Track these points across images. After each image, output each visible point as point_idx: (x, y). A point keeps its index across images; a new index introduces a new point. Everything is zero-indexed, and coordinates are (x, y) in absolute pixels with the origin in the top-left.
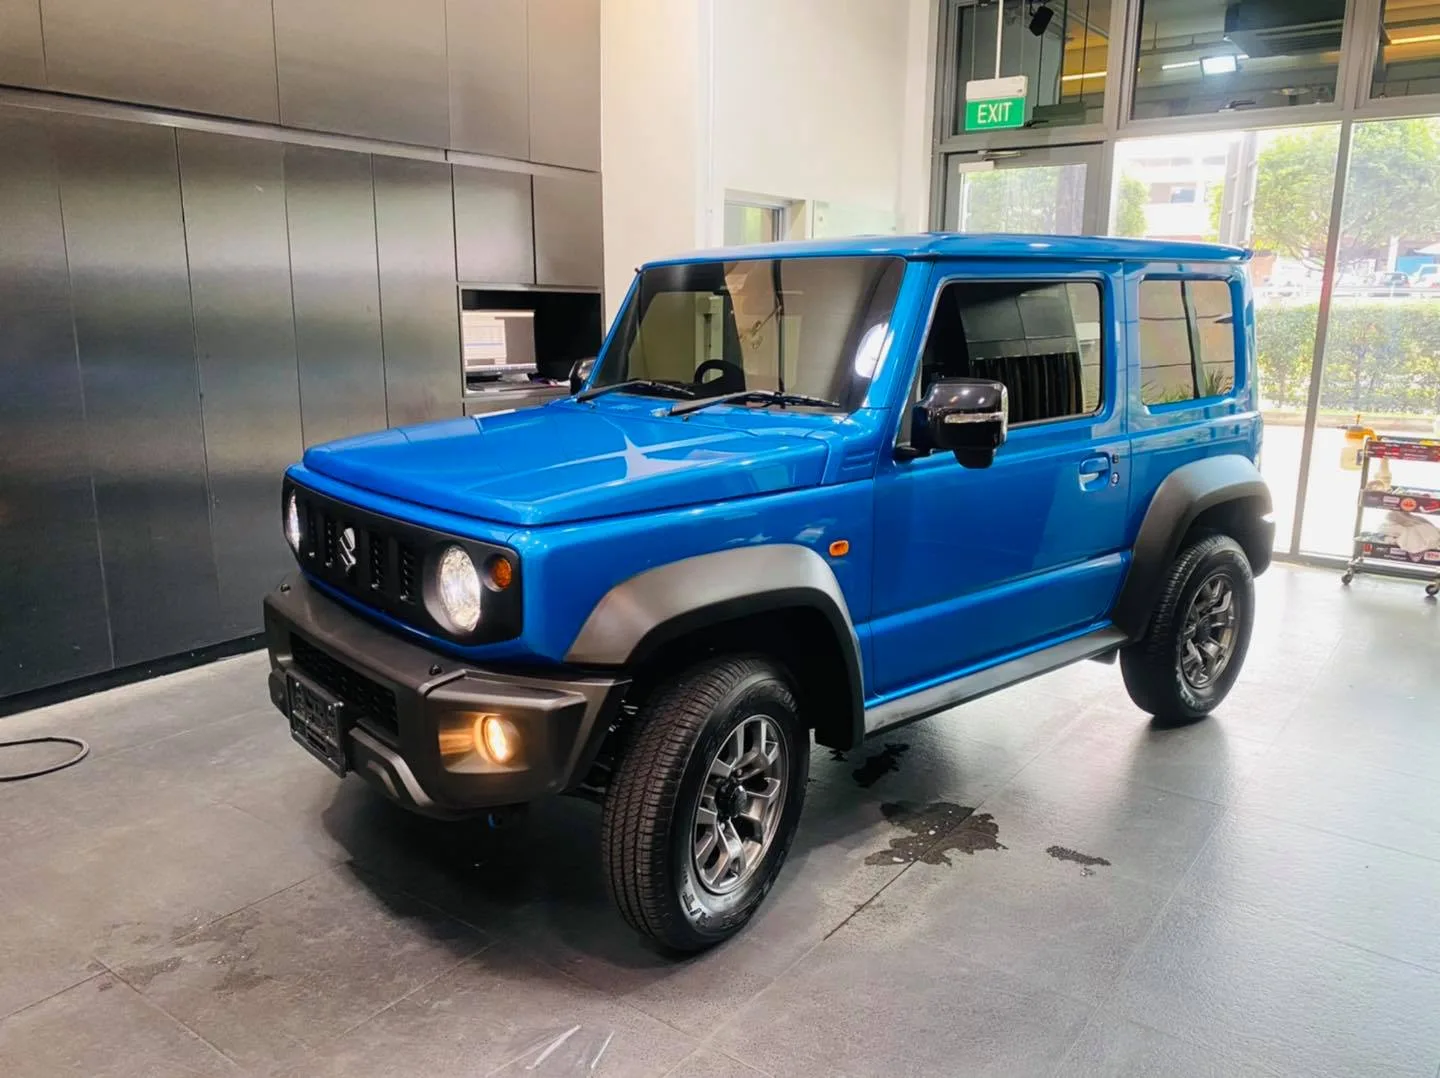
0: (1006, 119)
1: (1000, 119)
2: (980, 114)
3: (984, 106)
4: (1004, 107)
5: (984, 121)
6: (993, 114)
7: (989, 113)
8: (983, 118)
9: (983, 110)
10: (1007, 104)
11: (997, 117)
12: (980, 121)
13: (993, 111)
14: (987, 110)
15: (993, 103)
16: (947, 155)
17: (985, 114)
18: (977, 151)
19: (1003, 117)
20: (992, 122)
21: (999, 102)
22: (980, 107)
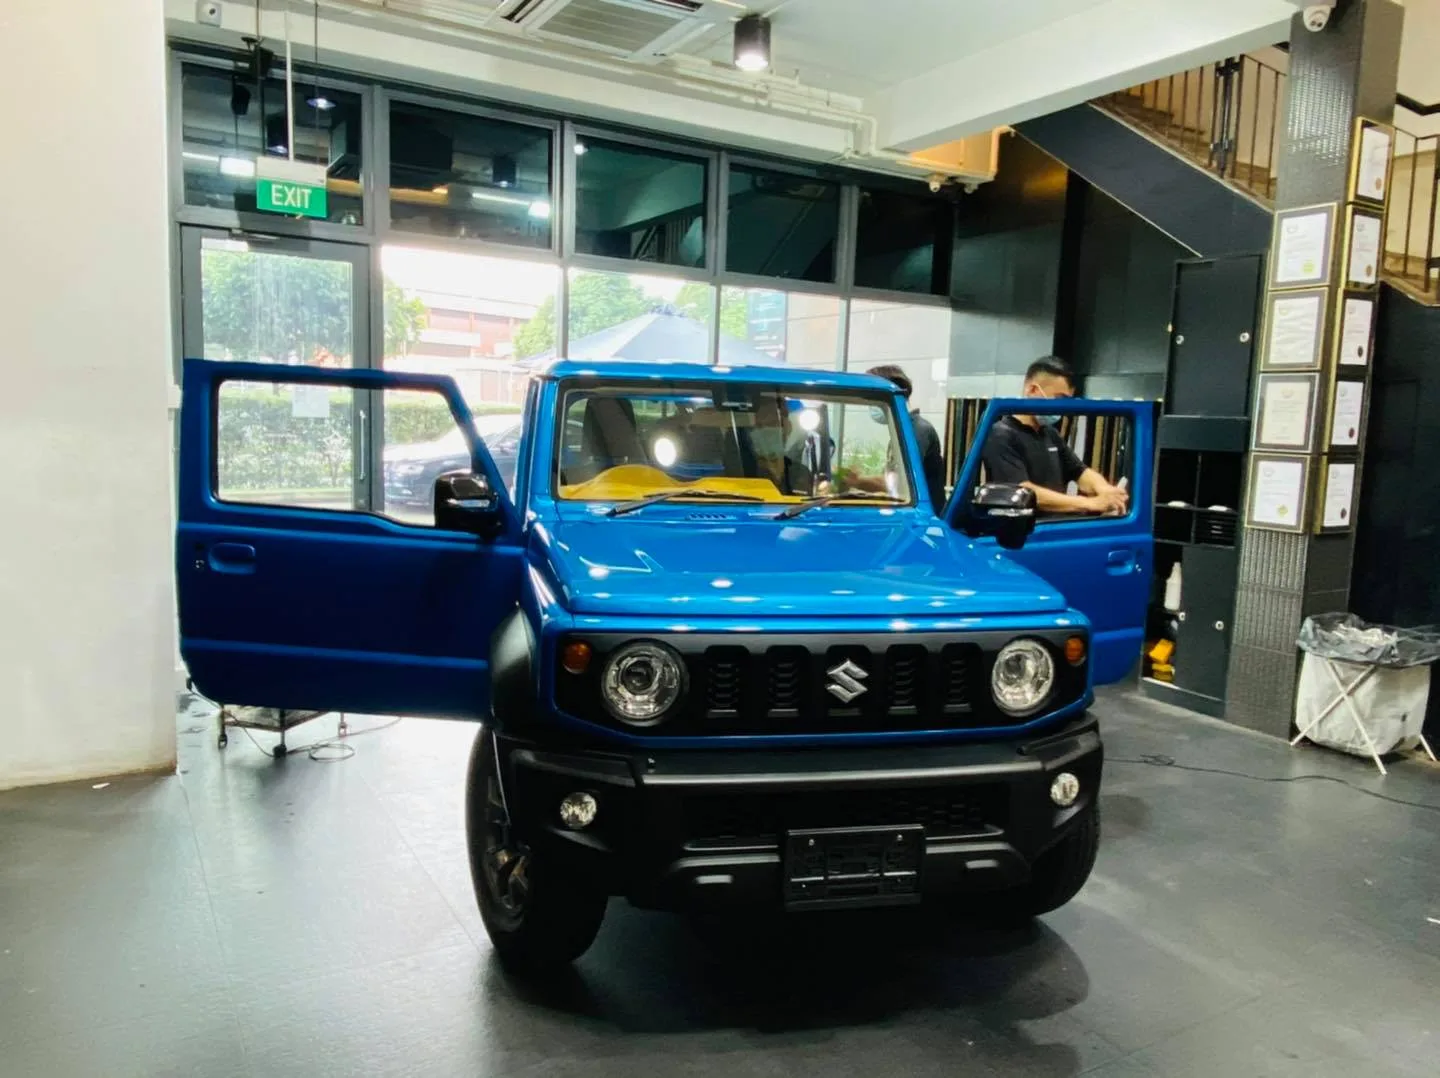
0: (307, 206)
1: (299, 205)
2: (274, 194)
3: (280, 187)
4: (303, 195)
5: (280, 203)
6: (290, 198)
7: (286, 196)
8: (278, 199)
9: (278, 191)
10: (307, 192)
11: (295, 202)
12: (275, 202)
14: (282, 191)
15: (290, 186)
16: (182, 224)
17: (280, 195)
18: (229, 229)
19: (303, 202)
20: (290, 206)
21: (296, 186)
22: (274, 187)
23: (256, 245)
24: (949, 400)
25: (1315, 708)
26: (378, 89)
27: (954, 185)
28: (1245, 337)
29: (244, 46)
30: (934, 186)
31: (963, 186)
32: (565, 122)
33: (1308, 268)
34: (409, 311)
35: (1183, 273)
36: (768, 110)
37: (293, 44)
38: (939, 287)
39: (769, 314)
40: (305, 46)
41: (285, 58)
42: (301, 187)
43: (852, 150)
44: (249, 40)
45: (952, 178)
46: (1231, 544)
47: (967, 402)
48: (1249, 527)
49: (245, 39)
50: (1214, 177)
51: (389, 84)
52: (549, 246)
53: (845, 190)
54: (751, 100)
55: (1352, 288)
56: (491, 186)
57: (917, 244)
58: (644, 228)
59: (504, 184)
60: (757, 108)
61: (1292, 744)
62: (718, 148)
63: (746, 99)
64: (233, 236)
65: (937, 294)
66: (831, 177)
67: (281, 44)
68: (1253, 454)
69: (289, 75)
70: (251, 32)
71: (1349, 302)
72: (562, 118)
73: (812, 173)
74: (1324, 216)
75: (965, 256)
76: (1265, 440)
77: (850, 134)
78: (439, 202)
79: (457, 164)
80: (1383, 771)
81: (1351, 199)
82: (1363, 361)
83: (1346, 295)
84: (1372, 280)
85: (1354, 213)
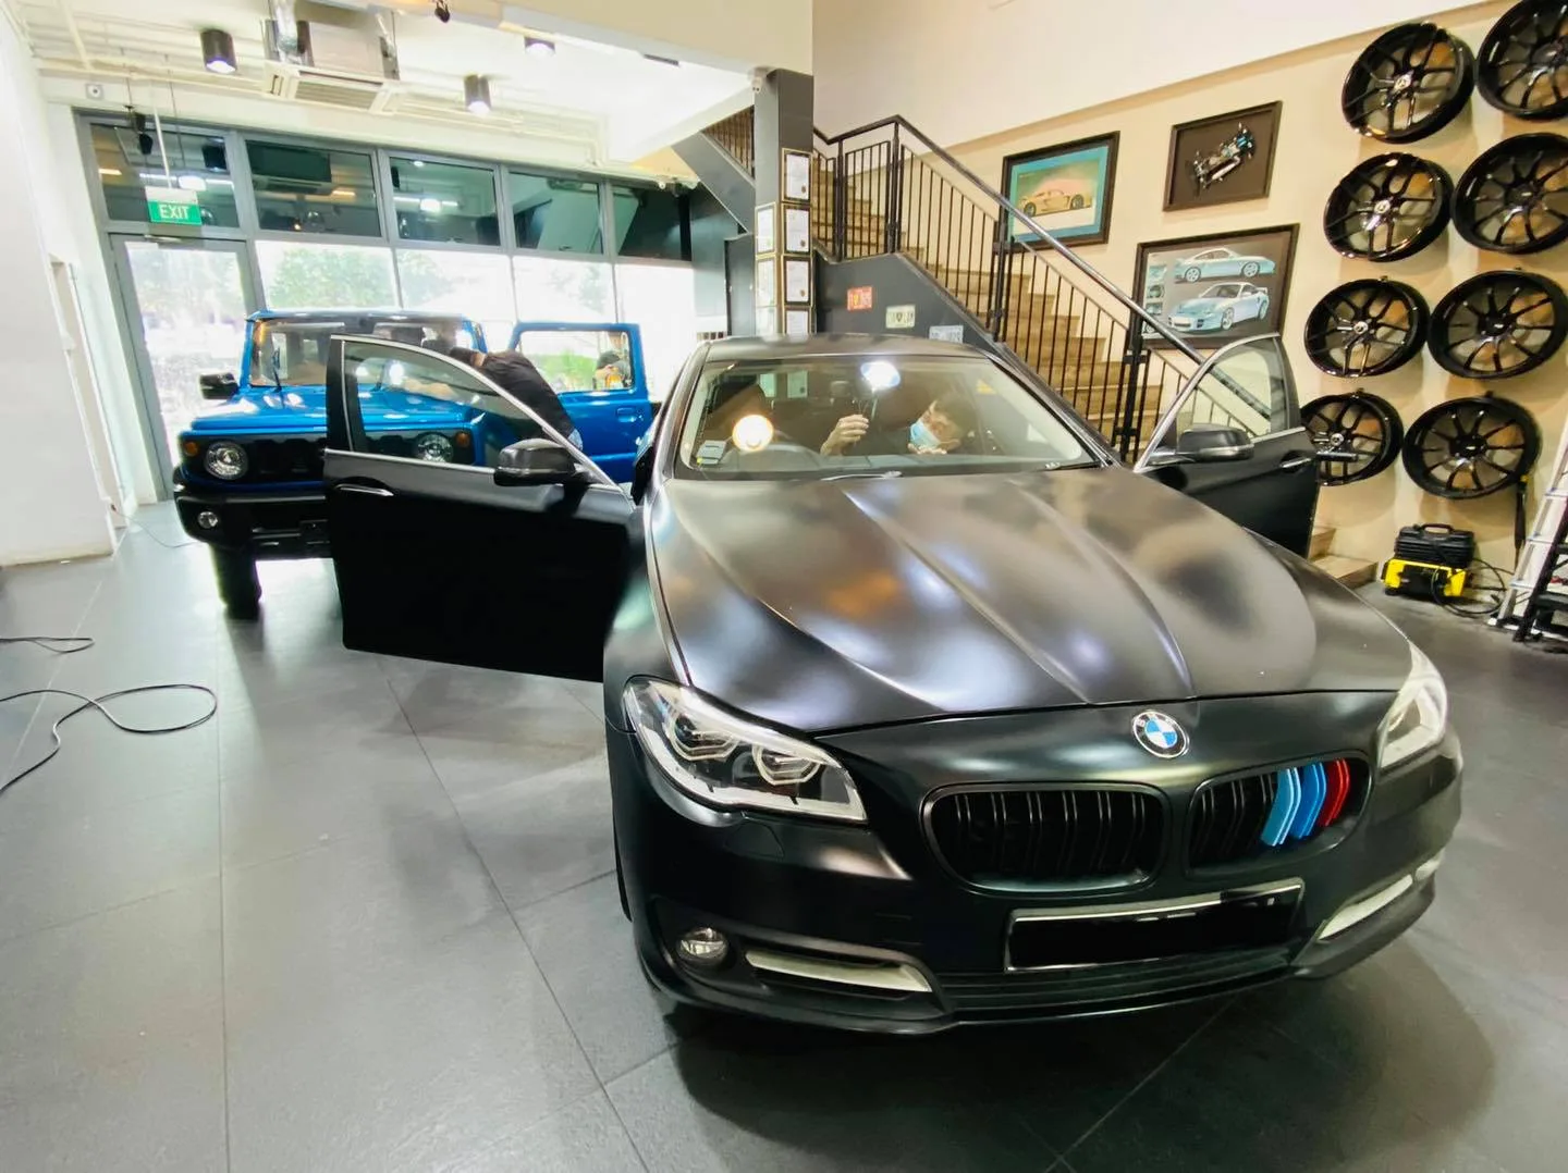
0: (187, 218)
1: (181, 217)
2: (162, 211)
3: (165, 206)
4: (183, 210)
6: (174, 213)
7: (171, 212)
8: (166, 214)
9: (165, 208)
10: (185, 208)
11: (178, 213)
12: (166, 217)
14: (168, 209)
15: (173, 205)
16: (110, 234)
17: (168, 212)
18: (142, 235)
19: (184, 216)
20: (174, 218)
21: (178, 205)
22: (161, 206)
23: (163, 244)
26: (234, 133)
27: (677, 186)
30: (662, 185)
32: (378, 150)
33: (768, 243)
35: (727, 247)
37: (157, 107)
41: (154, 116)
42: (181, 205)
45: (674, 178)
49: (126, 106)
51: (242, 130)
52: (380, 235)
53: (601, 187)
55: (789, 255)
62: (499, 163)
64: (146, 240)
65: (684, 260)
67: (150, 108)
69: (159, 127)
70: (128, 103)
71: (788, 263)
72: (375, 147)
74: (772, 210)
81: (783, 199)
82: (805, 299)
83: (786, 259)
84: (806, 249)
85: (785, 208)
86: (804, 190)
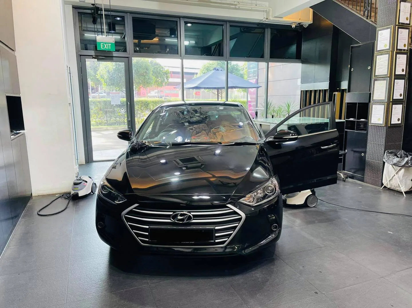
1: (108, 48)
2: (101, 46)
3: (103, 44)
4: (109, 45)
5: (103, 48)
6: (106, 47)
7: (104, 46)
8: (102, 47)
11: (107, 47)
12: (102, 48)
13: (105, 46)
14: (104, 45)
15: (105, 43)
16: (80, 55)
17: (103, 46)
18: (92, 56)
19: (109, 48)
20: (106, 49)
21: (107, 43)
22: (101, 44)
23: (99, 59)
24: (301, 91)
25: (388, 178)
26: (128, 14)
27: (300, 26)
28: (369, 68)
29: (92, 6)
30: (293, 26)
31: (302, 26)
32: (181, 18)
33: (386, 45)
34: (165, 73)
35: (353, 49)
36: (239, 9)
37: (104, 4)
38: (298, 57)
39: (253, 68)
40: (107, 5)
41: (102, 8)
42: (109, 43)
43: (266, 18)
44: (93, 5)
45: (299, 24)
46: (366, 130)
47: (306, 91)
48: (370, 125)
49: (92, 4)
50: (365, 19)
51: (131, 13)
53: (266, 30)
54: (234, 7)
55: (398, 51)
56: (170, 37)
57: (291, 44)
58: (214, 45)
59: (173, 36)
60: (236, 9)
61: (381, 188)
62: (226, 21)
63: (232, 6)
64: (93, 58)
65: (298, 59)
66: (262, 27)
67: (101, 5)
68: (371, 103)
69: (103, 13)
70: (93, 3)
71: (398, 55)
72: (179, 17)
73: (256, 26)
74: (389, 30)
75: (306, 47)
76: (374, 99)
77: (265, 13)
78: (156, 43)
79: (157, 31)
80: (405, 196)
81: (397, 24)
82: (404, 73)
83: (397, 53)
84: (406, 48)
85: (398, 28)
86: (407, 19)
